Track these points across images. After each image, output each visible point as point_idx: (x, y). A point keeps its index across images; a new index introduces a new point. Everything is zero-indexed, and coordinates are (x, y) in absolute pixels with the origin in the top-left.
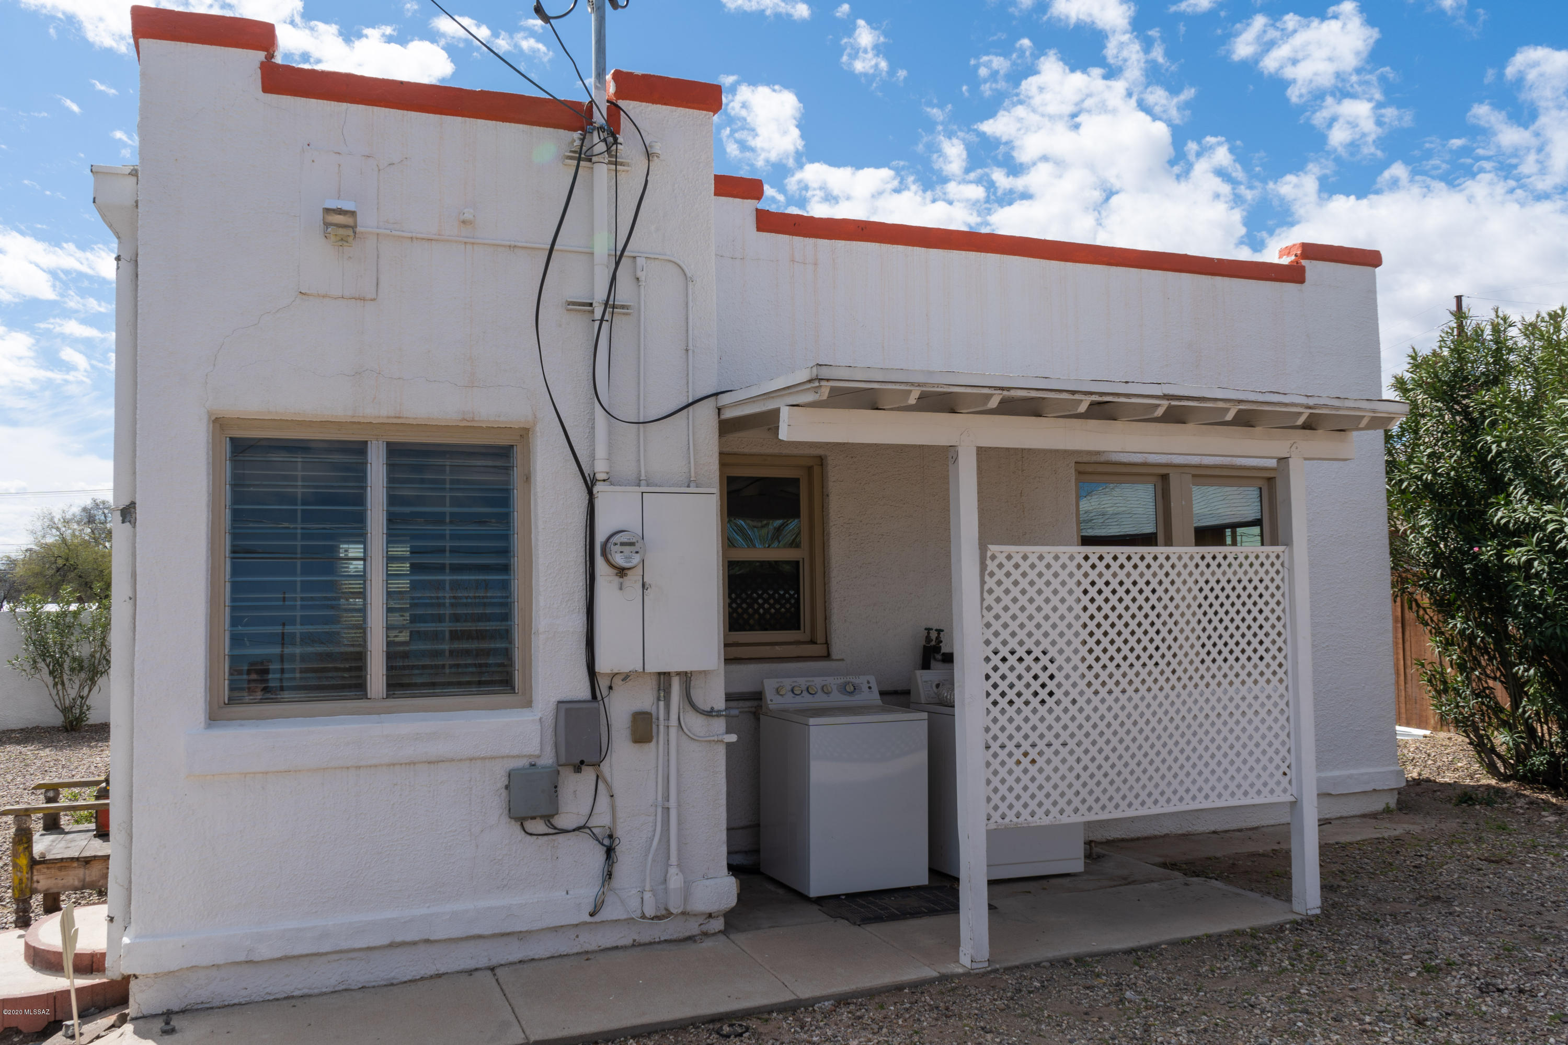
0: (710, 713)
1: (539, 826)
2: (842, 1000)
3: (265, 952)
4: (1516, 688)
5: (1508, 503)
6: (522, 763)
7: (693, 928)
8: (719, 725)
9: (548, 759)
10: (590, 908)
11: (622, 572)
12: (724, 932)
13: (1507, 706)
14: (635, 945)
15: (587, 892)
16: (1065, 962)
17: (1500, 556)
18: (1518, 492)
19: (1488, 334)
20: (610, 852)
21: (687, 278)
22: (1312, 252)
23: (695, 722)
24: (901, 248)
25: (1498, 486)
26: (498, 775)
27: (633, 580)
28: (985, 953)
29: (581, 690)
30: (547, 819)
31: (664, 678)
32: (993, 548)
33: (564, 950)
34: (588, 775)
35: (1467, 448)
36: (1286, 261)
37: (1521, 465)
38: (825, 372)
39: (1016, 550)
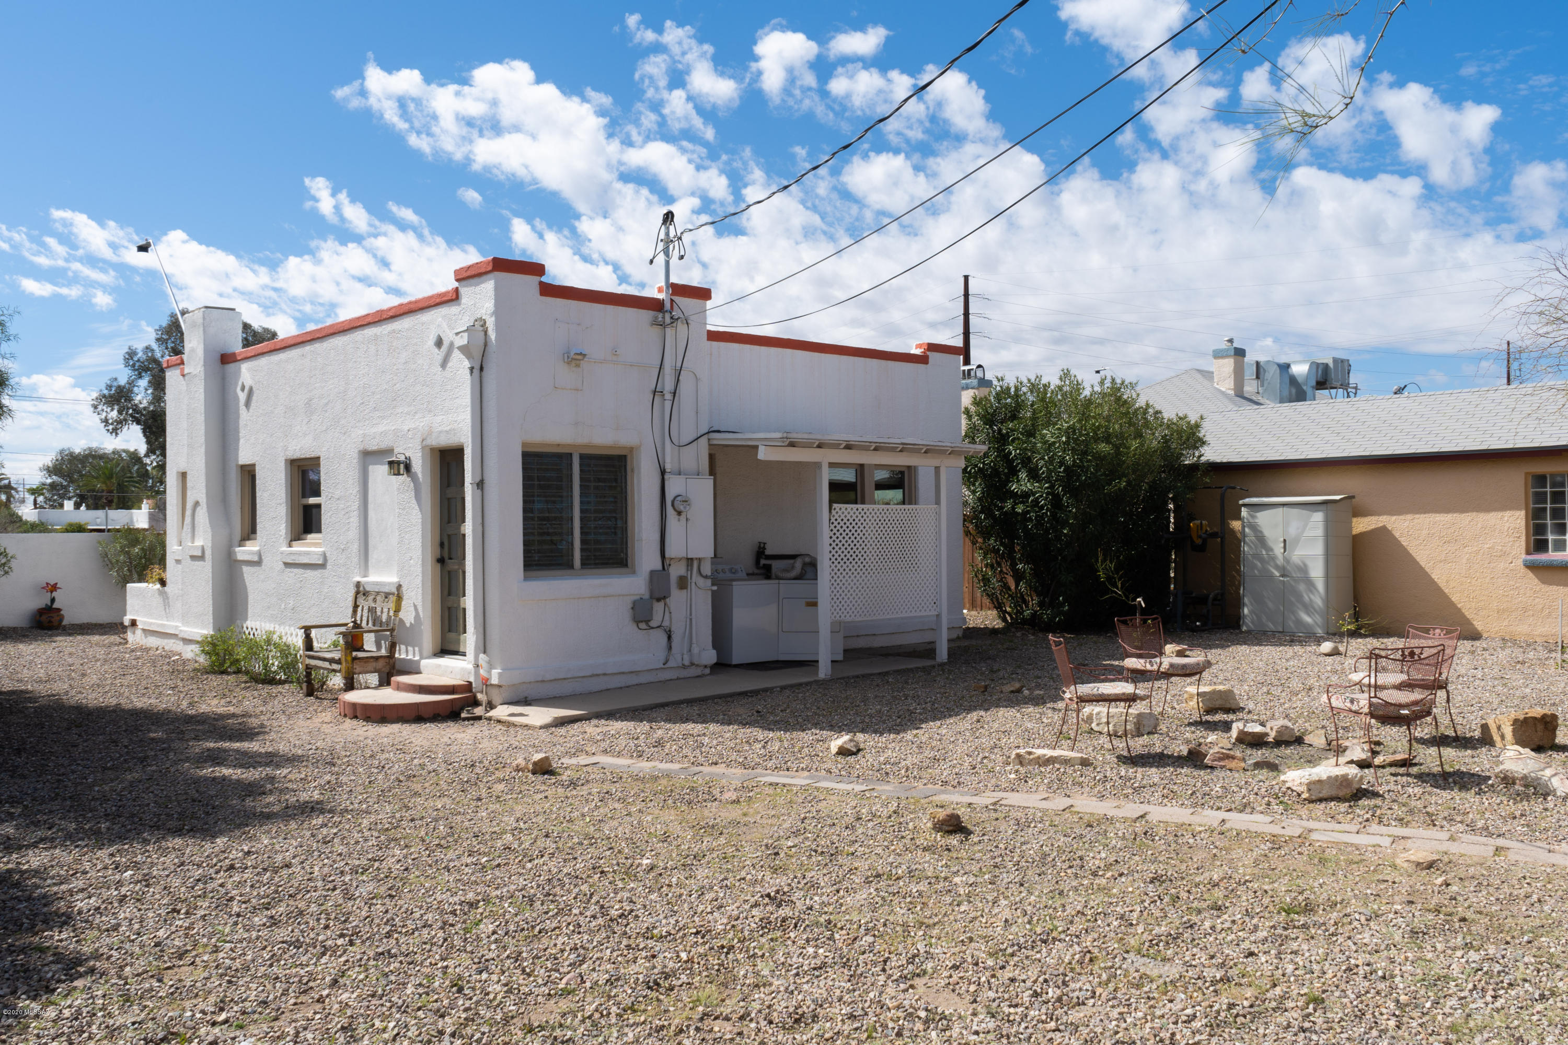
0: (706, 577)
1: (643, 625)
2: (783, 688)
3: (548, 677)
4: (1018, 576)
5: (1018, 481)
6: (638, 597)
7: (698, 672)
8: (709, 582)
9: (647, 596)
10: (663, 661)
11: (679, 513)
12: (711, 674)
13: (1013, 587)
14: (678, 679)
15: (661, 655)
16: (858, 677)
17: (1013, 508)
18: (1023, 475)
19: (1013, 390)
20: (669, 637)
21: (697, 379)
22: (933, 347)
23: (701, 582)
24: (748, 346)
25: (1014, 472)
26: (628, 601)
27: (683, 516)
28: (830, 672)
29: (659, 566)
30: (647, 622)
31: (690, 561)
32: (835, 505)
33: (652, 680)
34: (662, 604)
35: (1000, 451)
36: (918, 352)
37: (1026, 461)
38: (789, 435)
39: (843, 506)
